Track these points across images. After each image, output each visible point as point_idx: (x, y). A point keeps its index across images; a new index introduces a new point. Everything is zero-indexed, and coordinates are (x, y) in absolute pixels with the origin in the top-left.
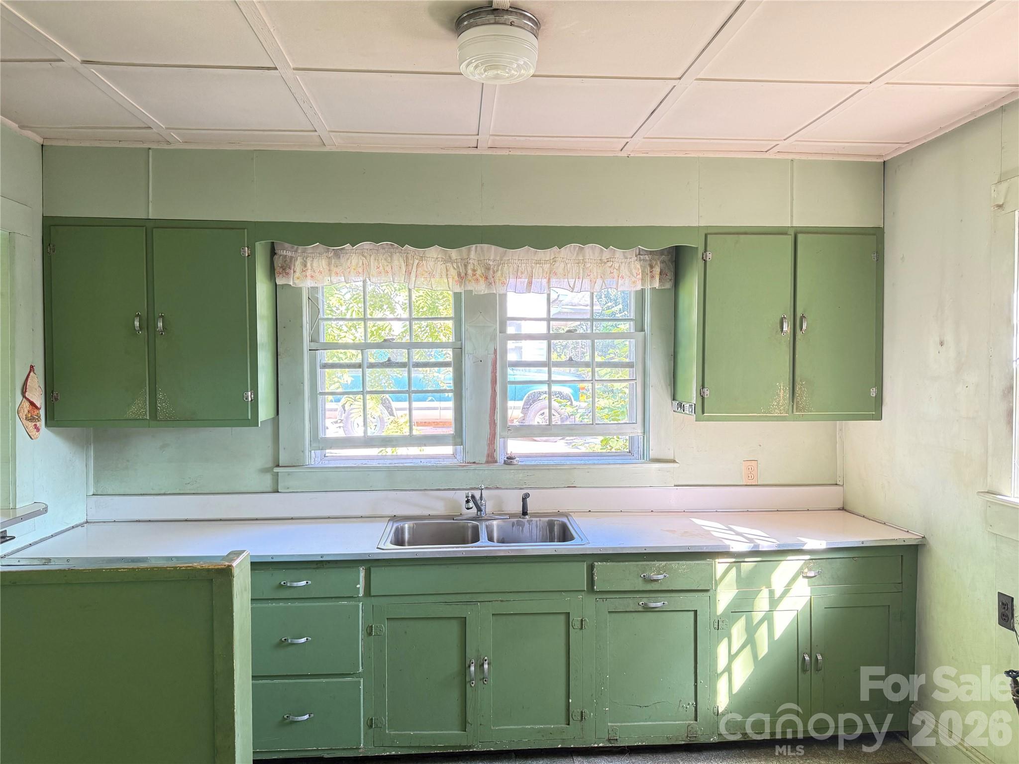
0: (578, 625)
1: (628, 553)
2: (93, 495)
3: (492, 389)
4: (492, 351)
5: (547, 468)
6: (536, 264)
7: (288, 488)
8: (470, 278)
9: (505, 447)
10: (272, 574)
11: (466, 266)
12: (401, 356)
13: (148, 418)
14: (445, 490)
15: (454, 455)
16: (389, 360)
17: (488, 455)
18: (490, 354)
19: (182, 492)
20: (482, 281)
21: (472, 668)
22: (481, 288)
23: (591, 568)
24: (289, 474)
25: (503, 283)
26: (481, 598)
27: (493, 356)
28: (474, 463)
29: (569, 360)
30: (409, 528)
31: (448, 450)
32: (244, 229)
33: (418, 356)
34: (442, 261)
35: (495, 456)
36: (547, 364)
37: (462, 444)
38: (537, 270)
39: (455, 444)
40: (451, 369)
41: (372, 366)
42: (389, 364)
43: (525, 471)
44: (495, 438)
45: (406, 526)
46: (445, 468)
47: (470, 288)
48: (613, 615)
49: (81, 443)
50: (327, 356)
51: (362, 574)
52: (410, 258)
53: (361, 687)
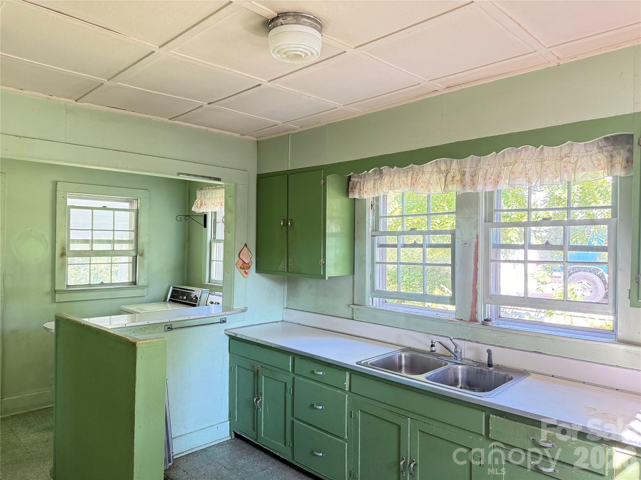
1: (514, 414)
2: (286, 308)
3: (475, 266)
4: (475, 237)
6: (505, 166)
7: (358, 318)
10: (309, 364)
11: (447, 175)
13: (286, 271)
14: (441, 336)
16: (415, 242)
17: (471, 316)
18: (473, 239)
19: (316, 312)
21: (403, 463)
23: (488, 418)
24: (358, 309)
26: (412, 416)
27: (475, 240)
28: (461, 320)
29: (546, 244)
30: (405, 356)
32: (322, 169)
34: (436, 173)
35: (476, 317)
36: (524, 247)
37: (455, 305)
38: (505, 171)
39: (452, 304)
40: (449, 249)
41: (403, 246)
43: (499, 333)
44: (476, 303)
45: (403, 355)
49: (281, 281)
51: (348, 377)
52: (415, 174)
53: (346, 448)
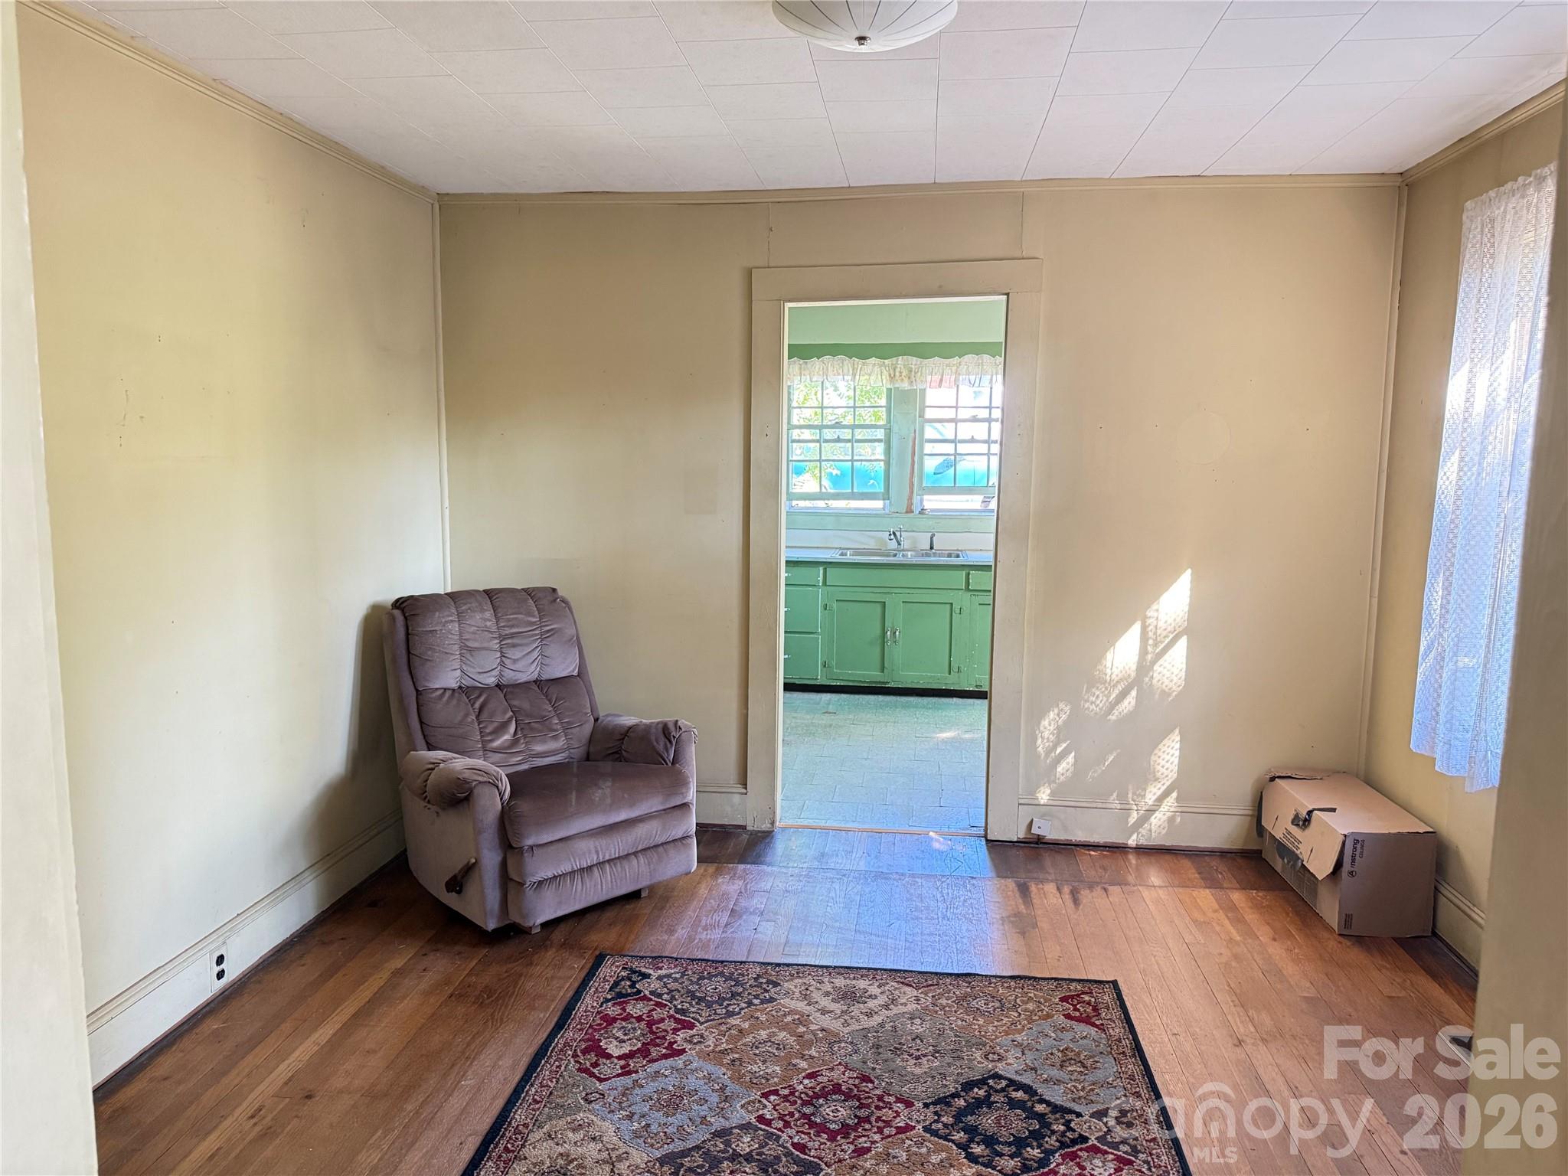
0: (958, 611)
3: (912, 459)
4: (913, 431)
5: (951, 518)
6: (945, 368)
8: (897, 378)
9: (922, 501)
11: (895, 370)
12: (846, 434)
15: (884, 509)
16: (839, 437)
17: (908, 508)
18: (911, 433)
20: (906, 380)
21: (889, 633)
22: (905, 385)
23: (968, 575)
25: (922, 381)
26: (896, 591)
27: (913, 434)
28: (897, 512)
31: (878, 504)
33: (860, 434)
34: (878, 368)
35: (912, 508)
36: (954, 441)
37: (889, 499)
38: (948, 370)
39: (884, 499)
40: (883, 444)
41: (826, 441)
42: (838, 440)
43: (935, 520)
44: (913, 496)
46: (877, 516)
47: (897, 386)
48: (981, 606)
50: (796, 434)
51: (821, 572)
53: (820, 641)
